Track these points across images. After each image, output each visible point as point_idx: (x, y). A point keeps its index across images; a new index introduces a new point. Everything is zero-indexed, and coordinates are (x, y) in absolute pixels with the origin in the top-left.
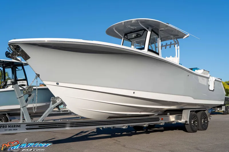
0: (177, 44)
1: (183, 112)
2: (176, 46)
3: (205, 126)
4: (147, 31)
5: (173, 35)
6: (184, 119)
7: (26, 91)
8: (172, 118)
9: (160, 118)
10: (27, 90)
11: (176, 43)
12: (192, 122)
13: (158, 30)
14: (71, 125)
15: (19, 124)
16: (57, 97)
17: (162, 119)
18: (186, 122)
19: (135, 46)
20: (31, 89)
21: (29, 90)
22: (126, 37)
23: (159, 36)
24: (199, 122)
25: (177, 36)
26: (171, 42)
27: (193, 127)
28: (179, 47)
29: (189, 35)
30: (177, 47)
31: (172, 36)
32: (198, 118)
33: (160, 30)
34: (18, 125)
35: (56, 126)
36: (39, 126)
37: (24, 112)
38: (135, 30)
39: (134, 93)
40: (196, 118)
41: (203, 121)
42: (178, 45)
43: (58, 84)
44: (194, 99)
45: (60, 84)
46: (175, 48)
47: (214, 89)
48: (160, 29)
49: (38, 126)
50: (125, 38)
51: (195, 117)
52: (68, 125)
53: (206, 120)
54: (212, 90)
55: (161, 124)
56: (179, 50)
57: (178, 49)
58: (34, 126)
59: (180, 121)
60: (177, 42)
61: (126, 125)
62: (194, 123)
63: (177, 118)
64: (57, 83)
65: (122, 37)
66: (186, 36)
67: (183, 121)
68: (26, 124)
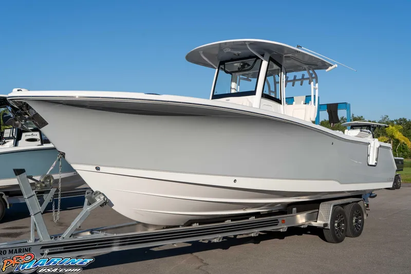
0: (314, 80)
1: (320, 207)
2: (312, 83)
3: (358, 230)
4: (262, 61)
5: (308, 64)
6: (321, 220)
7: (41, 186)
8: (301, 219)
9: (280, 220)
10: (43, 182)
11: (313, 78)
12: (336, 225)
13: (281, 56)
14: (120, 242)
15: (29, 247)
16: (97, 192)
17: (283, 221)
18: (326, 225)
19: (238, 82)
20: (50, 181)
21: (46, 183)
22: (222, 66)
23: (283, 67)
24: (348, 223)
25: (316, 65)
26: (303, 75)
27: (337, 233)
28: (317, 84)
29: (337, 66)
30: (315, 85)
31: (306, 66)
32: (347, 216)
33: (285, 57)
34: (26, 248)
35: (96, 245)
36: (64, 249)
37: (38, 223)
38: (238, 57)
39: (235, 181)
40: (342, 217)
41: (354, 221)
42: (317, 82)
43: (98, 169)
44: (341, 183)
45: (102, 169)
46: (311, 86)
47: (376, 163)
48: (285, 55)
49: (63, 247)
50: (221, 68)
51: (340, 215)
52: (116, 243)
53: (361, 219)
54: (374, 164)
55: (281, 230)
56: (317, 91)
57: (315, 89)
58: (55, 248)
59: (314, 224)
60: (314, 76)
61: (220, 236)
62: (338, 226)
63: (309, 218)
64: (96, 168)
65: (215, 67)
66: (330, 68)
67: (319, 224)
68: (41, 246)
